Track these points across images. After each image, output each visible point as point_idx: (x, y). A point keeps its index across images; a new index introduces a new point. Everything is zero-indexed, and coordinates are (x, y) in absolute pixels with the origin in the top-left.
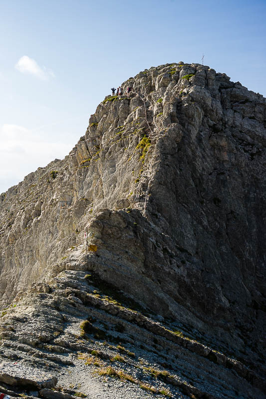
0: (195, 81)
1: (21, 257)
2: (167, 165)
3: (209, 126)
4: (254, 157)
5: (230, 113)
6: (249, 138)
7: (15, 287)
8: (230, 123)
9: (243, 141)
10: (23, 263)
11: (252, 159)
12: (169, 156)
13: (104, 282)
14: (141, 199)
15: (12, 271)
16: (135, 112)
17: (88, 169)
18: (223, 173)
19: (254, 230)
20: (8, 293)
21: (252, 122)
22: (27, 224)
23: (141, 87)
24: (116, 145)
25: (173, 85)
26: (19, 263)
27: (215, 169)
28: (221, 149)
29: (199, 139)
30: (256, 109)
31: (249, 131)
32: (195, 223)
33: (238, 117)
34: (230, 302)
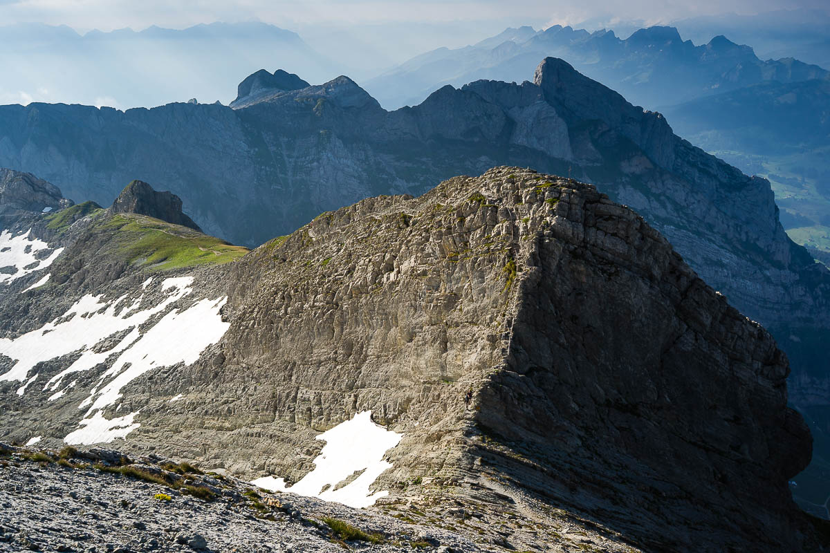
0: (558, 209)
1: (372, 318)
2: (528, 304)
3: (570, 252)
4: (612, 278)
5: (592, 231)
6: (609, 255)
7: (364, 349)
8: (591, 242)
9: (603, 258)
10: (375, 325)
11: (610, 279)
12: (530, 296)
13: (484, 426)
14: (507, 336)
15: (358, 329)
16: (502, 226)
17: (456, 265)
18: (581, 294)
19: (611, 339)
20: (357, 357)
21: (614, 240)
22: (376, 279)
23: (508, 193)
24: (484, 259)
25: (539, 207)
26: (369, 324)
27: (574, 289)
28: (579, 272)
29: (559, 267)
30: (619, 226)
31: (610, 249)
32: (552, 342)
33: (600, 235)
34: (579, 406)
